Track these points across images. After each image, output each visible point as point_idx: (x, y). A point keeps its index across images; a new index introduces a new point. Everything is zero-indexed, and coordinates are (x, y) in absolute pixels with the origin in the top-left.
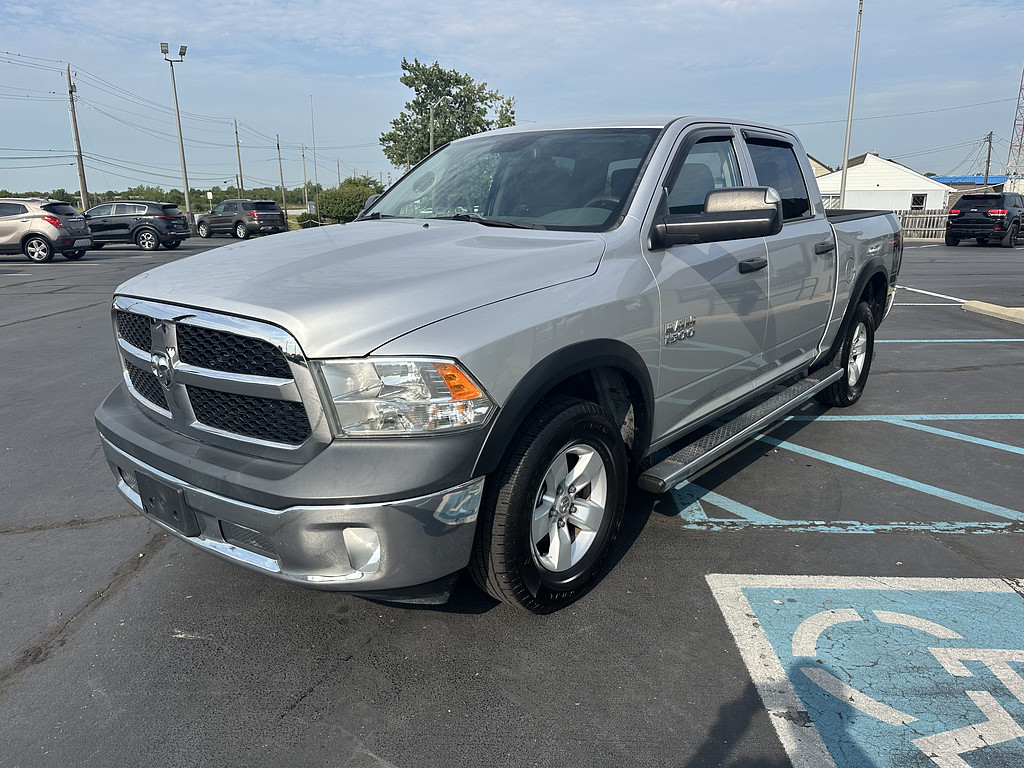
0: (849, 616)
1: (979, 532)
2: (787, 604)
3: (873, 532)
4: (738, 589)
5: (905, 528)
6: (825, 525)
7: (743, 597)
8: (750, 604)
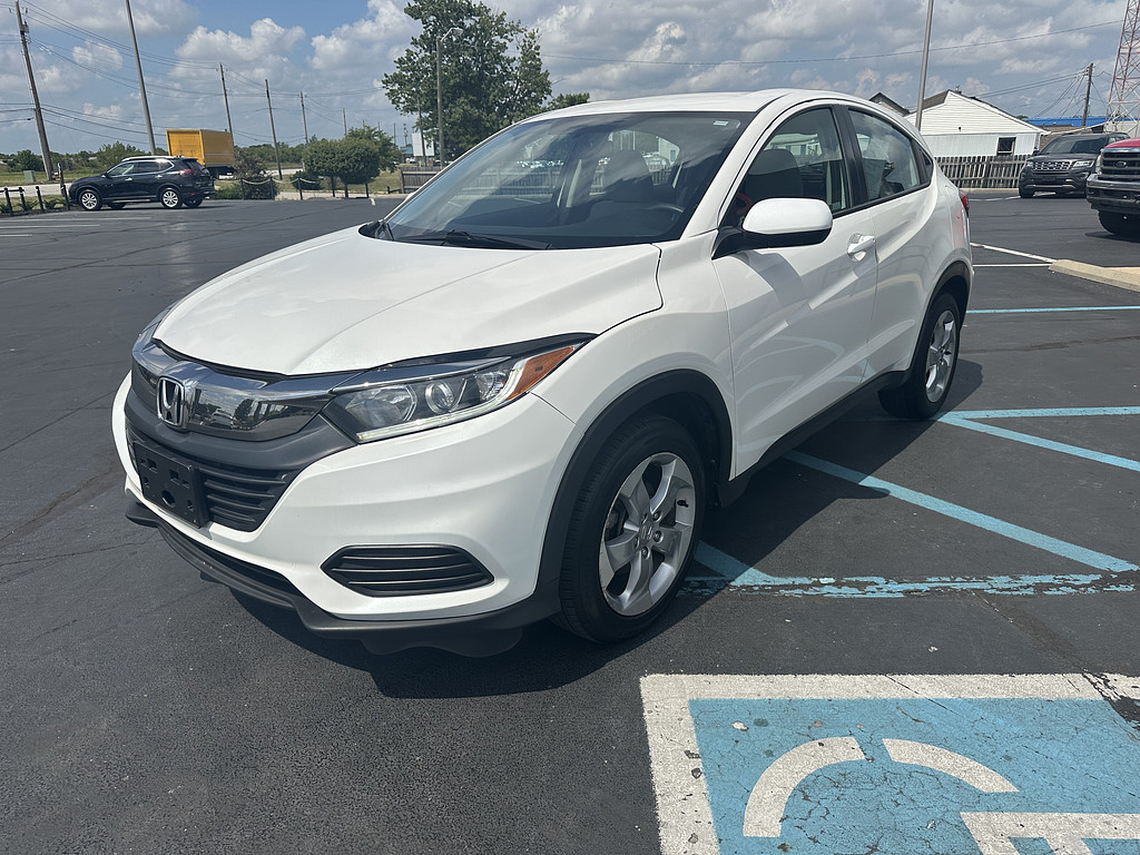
0: (845, 750)
1: (1053, 592)
2: (753, 729)
3: (901, 595)
4: (684, 702)
5: (949, 587)
6: (833, 584)
7: (688, 718)
8: (697, 731)
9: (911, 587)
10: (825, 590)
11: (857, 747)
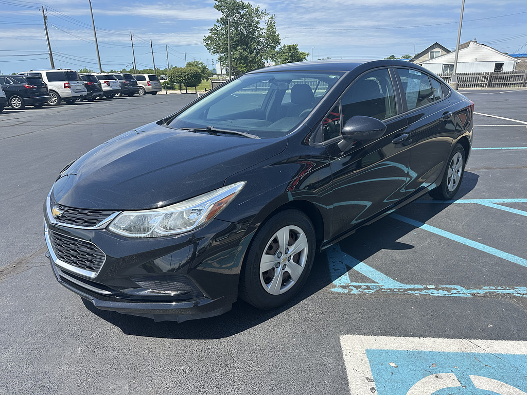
2: (400, 367)
3: (470, 296)
4: (363, 351)
5: (495, 292)
6: (435, 289)
7: (366, 359)
8: (371, 367)
9: (475, 291)
10: (430, 292)
11: (456, 379)
